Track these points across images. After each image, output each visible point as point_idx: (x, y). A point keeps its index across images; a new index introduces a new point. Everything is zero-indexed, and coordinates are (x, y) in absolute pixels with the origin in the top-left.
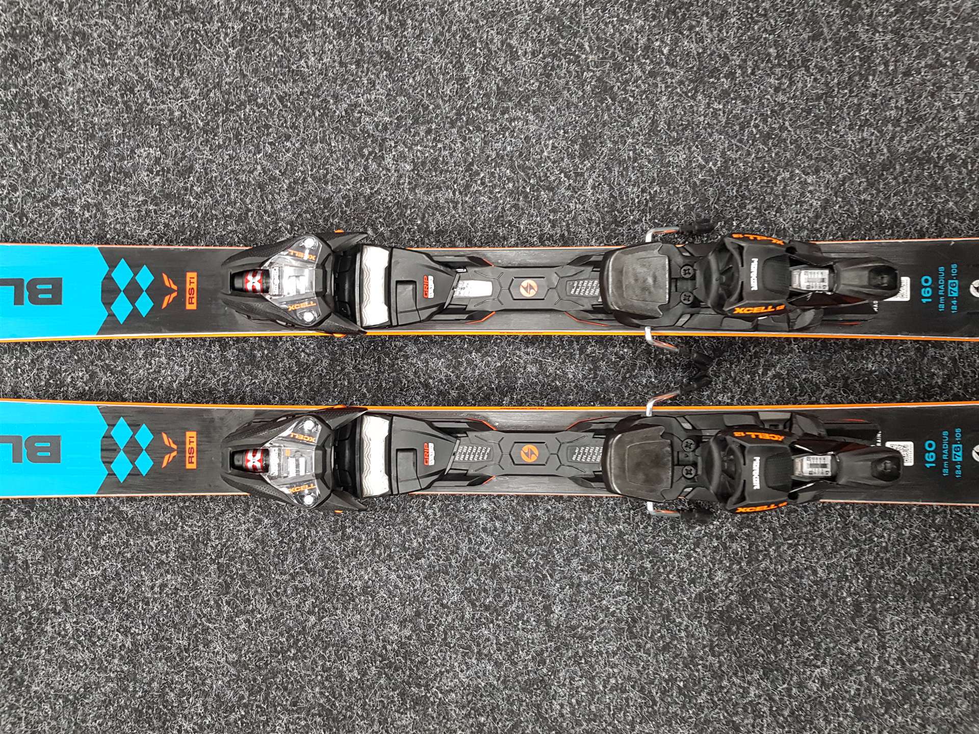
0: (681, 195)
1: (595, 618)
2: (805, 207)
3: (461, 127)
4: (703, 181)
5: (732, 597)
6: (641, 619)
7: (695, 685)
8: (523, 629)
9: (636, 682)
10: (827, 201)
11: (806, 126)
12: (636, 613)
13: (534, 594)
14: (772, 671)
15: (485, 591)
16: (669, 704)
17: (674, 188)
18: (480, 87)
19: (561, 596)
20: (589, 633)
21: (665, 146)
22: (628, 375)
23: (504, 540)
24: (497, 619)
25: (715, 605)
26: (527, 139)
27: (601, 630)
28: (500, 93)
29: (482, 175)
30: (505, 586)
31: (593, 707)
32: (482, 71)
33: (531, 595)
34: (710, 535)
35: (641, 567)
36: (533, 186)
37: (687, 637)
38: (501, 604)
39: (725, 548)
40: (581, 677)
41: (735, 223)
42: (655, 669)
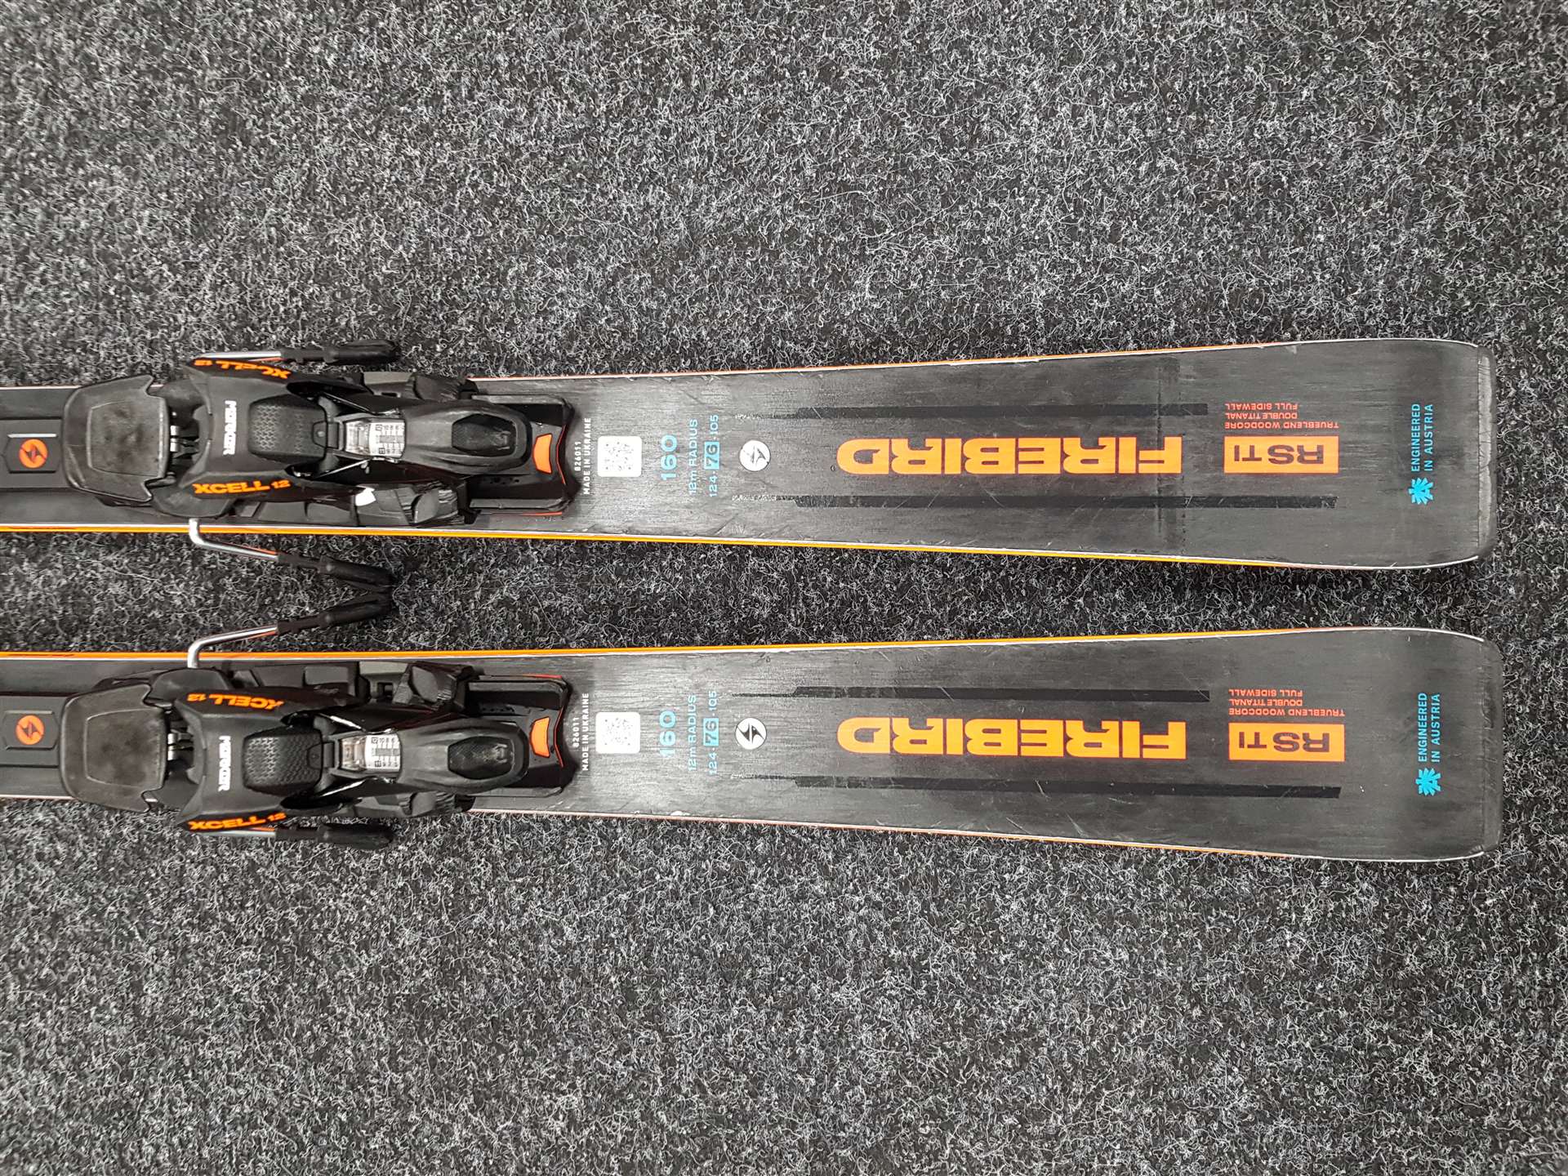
0: (353, 300)
1: (209, 1004)
2: (552, 320)
3: (11, 192)
4: (390, 277)
5: (427, 974)
6: (281, 1007)
7: (366, 1118)
8: (98, 1020)
9: (273, 1112)
10: (587, 311)
11: (554, 185)
12: (273, 998)
13: (115, 963)
14: (488, 1098)
15: (41, 957)
16: (326, 1150)
17: (342, 289)
18: (41, 126)
19: (157, 968)
20: (200, 1029)
21: (329, 219)
22: (267, 601)
23: (70, 874)
24: (58, 1003)
25: (398, 985)
26: (111, 207)
27: (217, 1025)
28: (72, 133)
29: (42, 268)
30: (70, 949)
31: (205, 1153)
32: (45, 100)
33: (109, 966)
34: (393, 870)
35: (283, 920)
36: (121, 284)
37: (354, 1038)
38: (64, 979)
39: (417, 890)
40: (188, 1101)
41: (438, 348)
42: (302, 1091)
